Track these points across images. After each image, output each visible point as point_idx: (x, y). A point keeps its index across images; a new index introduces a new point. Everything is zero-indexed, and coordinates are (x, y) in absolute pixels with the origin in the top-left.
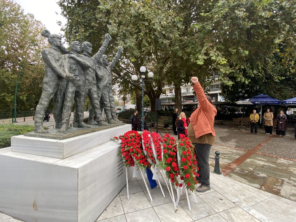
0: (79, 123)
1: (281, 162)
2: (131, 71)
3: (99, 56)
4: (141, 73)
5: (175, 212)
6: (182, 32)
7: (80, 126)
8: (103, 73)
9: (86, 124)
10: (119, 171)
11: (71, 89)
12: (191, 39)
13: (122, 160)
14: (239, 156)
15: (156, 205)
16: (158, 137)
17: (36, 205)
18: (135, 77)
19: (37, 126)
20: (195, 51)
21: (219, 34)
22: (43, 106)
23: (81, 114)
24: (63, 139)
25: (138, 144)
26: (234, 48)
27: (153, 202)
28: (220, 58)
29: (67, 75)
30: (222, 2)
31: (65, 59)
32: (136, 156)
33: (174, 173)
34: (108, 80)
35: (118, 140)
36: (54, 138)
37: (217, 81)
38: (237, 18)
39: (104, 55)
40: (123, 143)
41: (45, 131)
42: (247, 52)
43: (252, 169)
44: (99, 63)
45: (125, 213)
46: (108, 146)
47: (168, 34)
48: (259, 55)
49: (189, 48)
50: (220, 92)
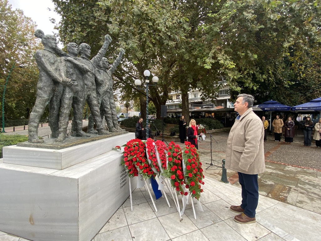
0: (77, 132)
1: (289, 169)
2: (134, 75)
3: (99, 59)
4: (146, 78)
5: (180, 221)
6: (188, 33)
7: (78, 135)
8: (103, 77)
9: (85, 133)
10: (121, 181)
11: (68, 95)
12: (198, 41)
13: (125, 170)
15: (161, 215)
16: (162, 145)
17: (32, 219)
18: (138, 82)
19: (31, 135)
20: (203, 54)
21: (227, 36)
22: (37, 114)
23: (79, 122)
24: (60, 149)
25: (141, 153)
26: (243, 51)
27: (158, 213)
28: (228, 62)
29: (64, 80)
30: (229, 3)
31: (61, 62)
32: (140, 165)
33: (179, 181)
34: (109, 85)
35: (121, 149)
36: (51, 148)
37: (225, 86)
38: (245, 20)
39: (104, 58)
40: (125, 152)
41: (40, 140)
42: (256, 56)
44: (98, 66)
45: (129, 224)
46: (109, 156)
47: (174, 36)
48: (269, 59)
49: (196, 50)
50: (229, 98)
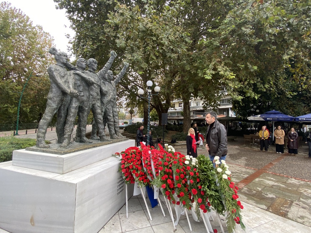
0: (81, 138)
1: (292, 182)
3: (104, 72)
5: (174, 232)
6: (190, 46)
7: (81, 141)
8: (108, 88)
9: (88, 139)
10: (119, 188)
11: (75, 104)
12: (198, 54)
13: (122, 177)
14: (248, 175)
15: (155, 224)
17: (33, 220)
18: (141, 91)
19: (39, 141)
20: (203, 66)
21: (226, 50)
22: (46, 121)
23: (83, 129)
24: (63, 154)
25: (138, 161)
26: (242, 63)
28: (228, 73)
29: (71, 91)
30: (228, 19)
31: (70, 75)
33: (169, 190)
34: (112, 96)
35: (120, 156)
36: (55, 153)
37: (226, 96)
38: (244, 35)
39: (110, 71)
40: (123, 160)
41: (46, 145)
42: (256, 68)
43: (260, 189)
44: (104, 78)
45: (123, 232)
46: (109, 162)
47: (176, 49)
48: (270, 71)
49: (196, 62)
50: (231, 107)
